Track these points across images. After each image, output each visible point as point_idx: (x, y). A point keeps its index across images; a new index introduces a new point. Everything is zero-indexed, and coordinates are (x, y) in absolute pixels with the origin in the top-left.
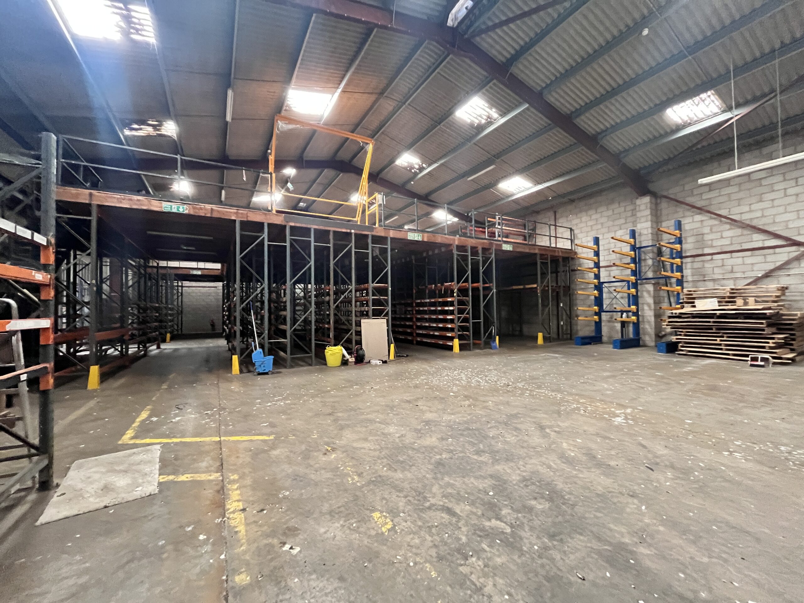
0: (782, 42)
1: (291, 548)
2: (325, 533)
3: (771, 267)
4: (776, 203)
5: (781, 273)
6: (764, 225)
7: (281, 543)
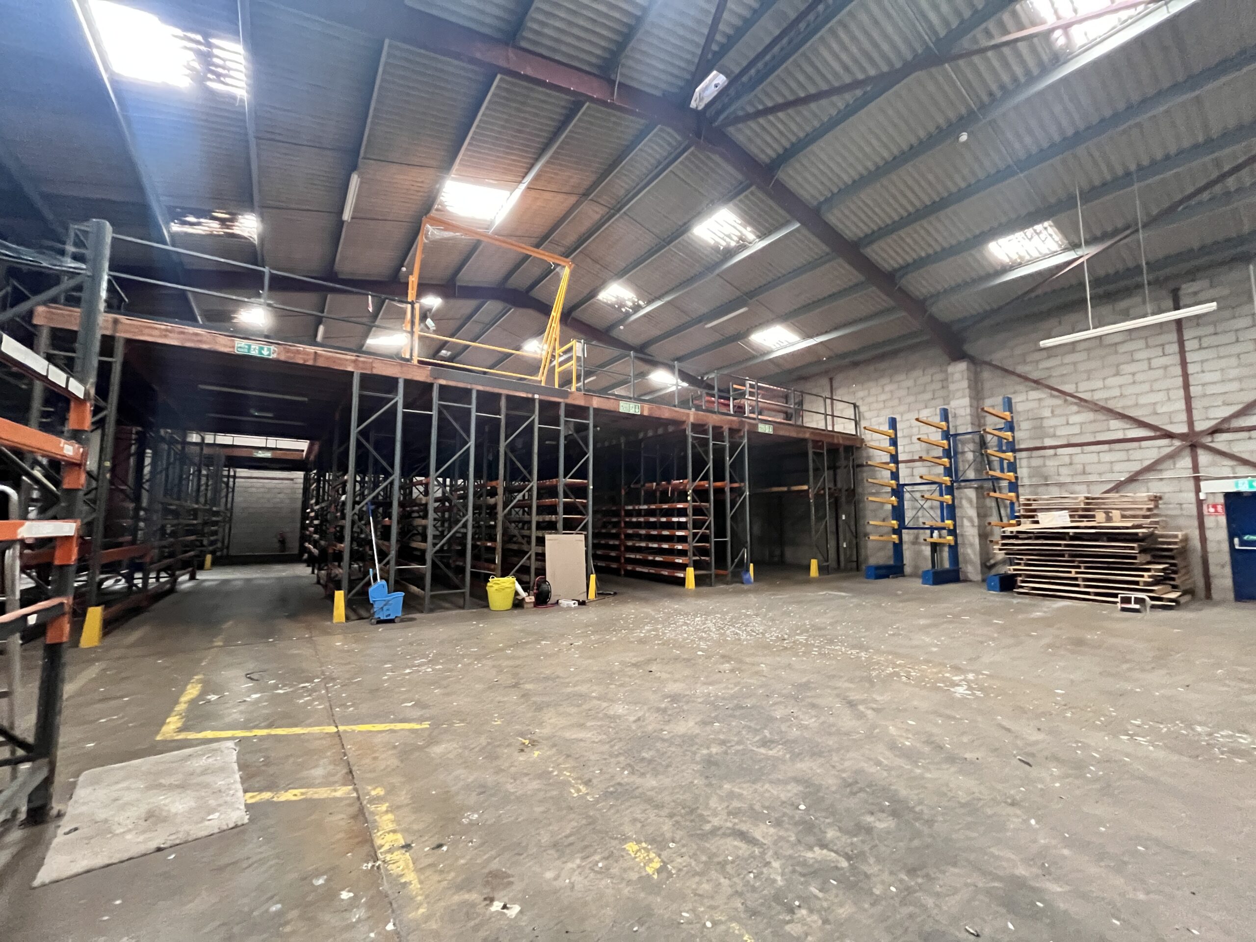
0: (1138, 165)
1: (505, 907)
2: (556, 878)
3: (1137, 467)
4: (1139, 377)
5: (1151, 476)
6: (1123, 408)
7: (485, 899)
